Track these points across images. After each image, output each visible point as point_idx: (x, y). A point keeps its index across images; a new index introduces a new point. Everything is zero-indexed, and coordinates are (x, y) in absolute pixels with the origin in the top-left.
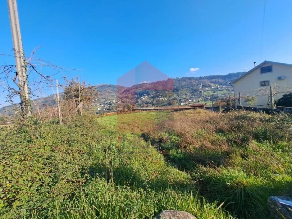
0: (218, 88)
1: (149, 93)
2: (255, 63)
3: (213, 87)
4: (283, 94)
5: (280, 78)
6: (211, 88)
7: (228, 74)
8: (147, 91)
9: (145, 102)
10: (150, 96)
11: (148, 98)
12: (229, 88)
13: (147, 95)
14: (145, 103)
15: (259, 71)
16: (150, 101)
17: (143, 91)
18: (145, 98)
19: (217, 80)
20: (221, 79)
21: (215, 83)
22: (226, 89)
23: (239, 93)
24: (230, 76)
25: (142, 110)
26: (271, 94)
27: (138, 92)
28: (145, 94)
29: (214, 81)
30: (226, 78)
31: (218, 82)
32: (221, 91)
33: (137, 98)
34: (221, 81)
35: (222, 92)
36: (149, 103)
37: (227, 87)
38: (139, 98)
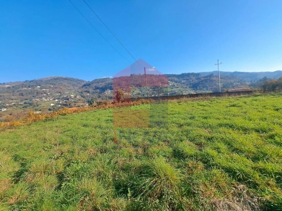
0: (174, 85)
1: (112, 88)
3: (170, 84)
6: (169, 85)
7: (181, 73)
8: (110, 85)
9: (108, 97)
10: (113, 91)
11: (112, 93)
12: (183, 86)
13: (110, 90)
17: (105, 86)
18: (108, 93)
19: (173, 78)
20: (176, 77)
21: (172, 81)
22: (181, 86)
24: (183, 76)
27: (100, 87)
28: (108, 89)
29: (171, 79)
30: (180, 77)
31: (174, 80)
32: (178, 87)
33: (100, 93)
34: (176, 79)
35: (178, 89)
36: (113, 98)
37: (181, 85)
38: (102, 93)
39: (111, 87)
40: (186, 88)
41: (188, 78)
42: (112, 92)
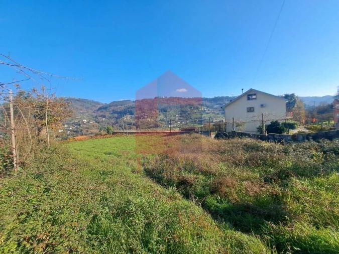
0: (205, 111)
1: (133, 112)
2: (242, 89)
4: (271, 121)
5: (262, 106)
7: (214, 97)
8: (130, 110)
9: (127, 123)
10: (133, 116)
13: (130, 115)
14: (128, 125)
15: (246, 97)
16: (134, 122)
17: (125, 110)
18: (128, 118)
20: (208, 101)
22: (213, 112)
23: (233, 118)
24: (216, 100)
25: (126, 133)
26: (263, 121)
27: (119, 110)
28: (128, 113)
30: (213, 102)
31: (205, 104)
32: (208, 113)
33: (118, 118)
34: (208, 104)
35: (209, 115)
36: (132, 124)
37: (213, 110)
38: (120, 118)
39: (131, 111)
40: (218, 114)
41: (222, 103)
42: (131, 118)
